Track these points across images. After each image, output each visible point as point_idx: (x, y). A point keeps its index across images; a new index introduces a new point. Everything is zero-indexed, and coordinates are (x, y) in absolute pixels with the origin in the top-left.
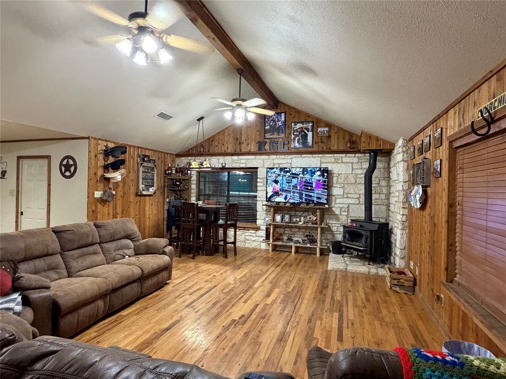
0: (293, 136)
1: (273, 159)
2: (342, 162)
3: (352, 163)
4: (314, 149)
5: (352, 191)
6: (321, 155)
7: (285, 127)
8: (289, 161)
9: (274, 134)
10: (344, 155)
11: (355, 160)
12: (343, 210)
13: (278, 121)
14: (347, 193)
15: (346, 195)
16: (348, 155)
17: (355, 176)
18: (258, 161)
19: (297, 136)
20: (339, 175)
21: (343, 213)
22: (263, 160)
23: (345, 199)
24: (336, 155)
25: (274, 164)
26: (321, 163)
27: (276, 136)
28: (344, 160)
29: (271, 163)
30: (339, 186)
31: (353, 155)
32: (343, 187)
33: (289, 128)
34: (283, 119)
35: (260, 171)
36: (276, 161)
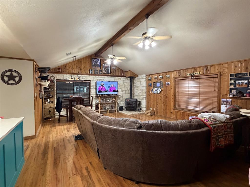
0: (103, 69)
1: (97, 77)
2: (121, 80)
3: (123, 80)
4: (111, 74)
5: (123, 90)
6: (114, 77)
7: (100, 65)
8: (104, 79)
9: (96, 67)
10: (121, 77)
11: (124, 79)
12: (121, 96)
13: (98, 62)
14: (122, 90)
15: (122, 91)
16: (122, 78)
17: (124, 84)
18: (91, 78)
19: (105, 69)
20: (120, 84)
21: (121, 97)
22: (93, 78)
23: (122, 92)
24: (119, 77)
25: (98, 79)
26: (114, 80)
27: (97, 68)
28: (121, 79)
29: (96, 79)
30: (120, 88)
31: (123, 78)
32: (121, 88)
33: (102, 65)
34: (100, 62)
35: (92, 82)
36: (98, 78)
